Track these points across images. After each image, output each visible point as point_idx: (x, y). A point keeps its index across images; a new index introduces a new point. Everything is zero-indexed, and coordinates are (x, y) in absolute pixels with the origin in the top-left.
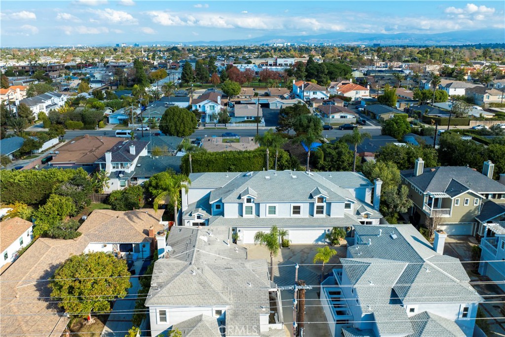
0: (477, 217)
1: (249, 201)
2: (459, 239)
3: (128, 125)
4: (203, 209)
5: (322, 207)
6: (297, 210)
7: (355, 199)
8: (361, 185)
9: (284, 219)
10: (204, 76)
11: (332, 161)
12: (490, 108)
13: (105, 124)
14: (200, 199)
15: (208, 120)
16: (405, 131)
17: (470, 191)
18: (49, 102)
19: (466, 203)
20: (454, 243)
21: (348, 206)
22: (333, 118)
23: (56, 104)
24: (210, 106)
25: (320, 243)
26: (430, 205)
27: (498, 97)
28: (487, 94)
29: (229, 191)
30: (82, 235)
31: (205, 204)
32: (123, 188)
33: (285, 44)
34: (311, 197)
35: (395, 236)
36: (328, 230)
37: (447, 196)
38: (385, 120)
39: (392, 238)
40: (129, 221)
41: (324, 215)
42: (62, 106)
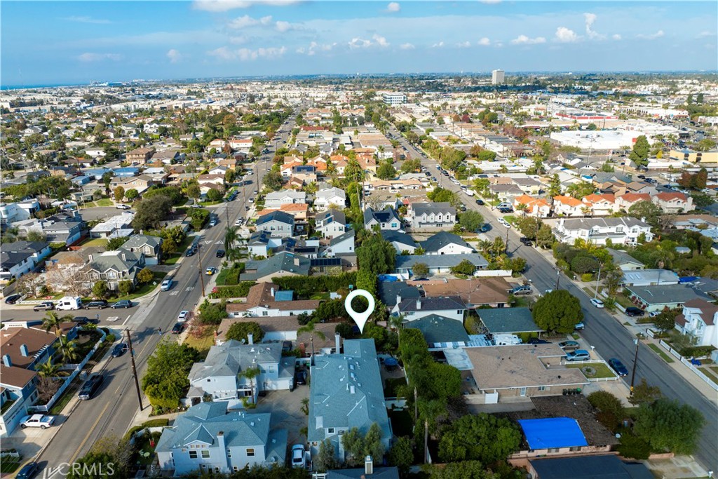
42: (633, 238)
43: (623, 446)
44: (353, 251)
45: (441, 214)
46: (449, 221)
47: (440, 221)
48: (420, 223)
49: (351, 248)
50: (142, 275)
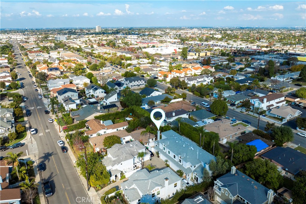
1: (164, 145)
5: (181, 161)
6: (174, 157)
9: (171, 157)
13: (210, 97)
23: (206, 81)
24: (258, 103)
41: (181, 164)
42: (209, 82)
43: (276, 144)
44: (117, 100)
45: (139, 81)
46: (142, 84)
47: (139, 84)
48: (131, 86)
49: (116, 99)
50: (19, 128)
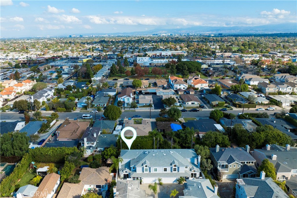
0: (239, 172)
1: (146, 166)
2: (232, 181)
3: (87, 109)
4: (128, 168)
5: (176, 169)
6: (165, 170)
7: (189, 165)
8: (193, 157)
9: (160, 173)
10: (122, 71)
11: (183, 139)
12: (269, 96)
13: (76, 108)
14: (126, 163)
15: (126, 105)
16: (220, 117)
17: (236, 162)
18: (46, 94)
19: (235, 166)
20: (229, 183)
21: (186, 167)
22: (188, 104)
23: (49, 95)
24: (127, 99)
25: (175, 183)
26: (220, 167)
27: (273, 89)
28: (268, 88)
29: (138, 161)
30: (81, 181)
31: (128, 165)
32: (92, 153)
33: (167, 34)
34: (171, 165)
35: (200, 187)
36: (178, 178)
37: (227, 164)
38: (214, 105)
39: (199, 187)
40: (98, 174)
41: (176, 172)
42: (52, 95)
